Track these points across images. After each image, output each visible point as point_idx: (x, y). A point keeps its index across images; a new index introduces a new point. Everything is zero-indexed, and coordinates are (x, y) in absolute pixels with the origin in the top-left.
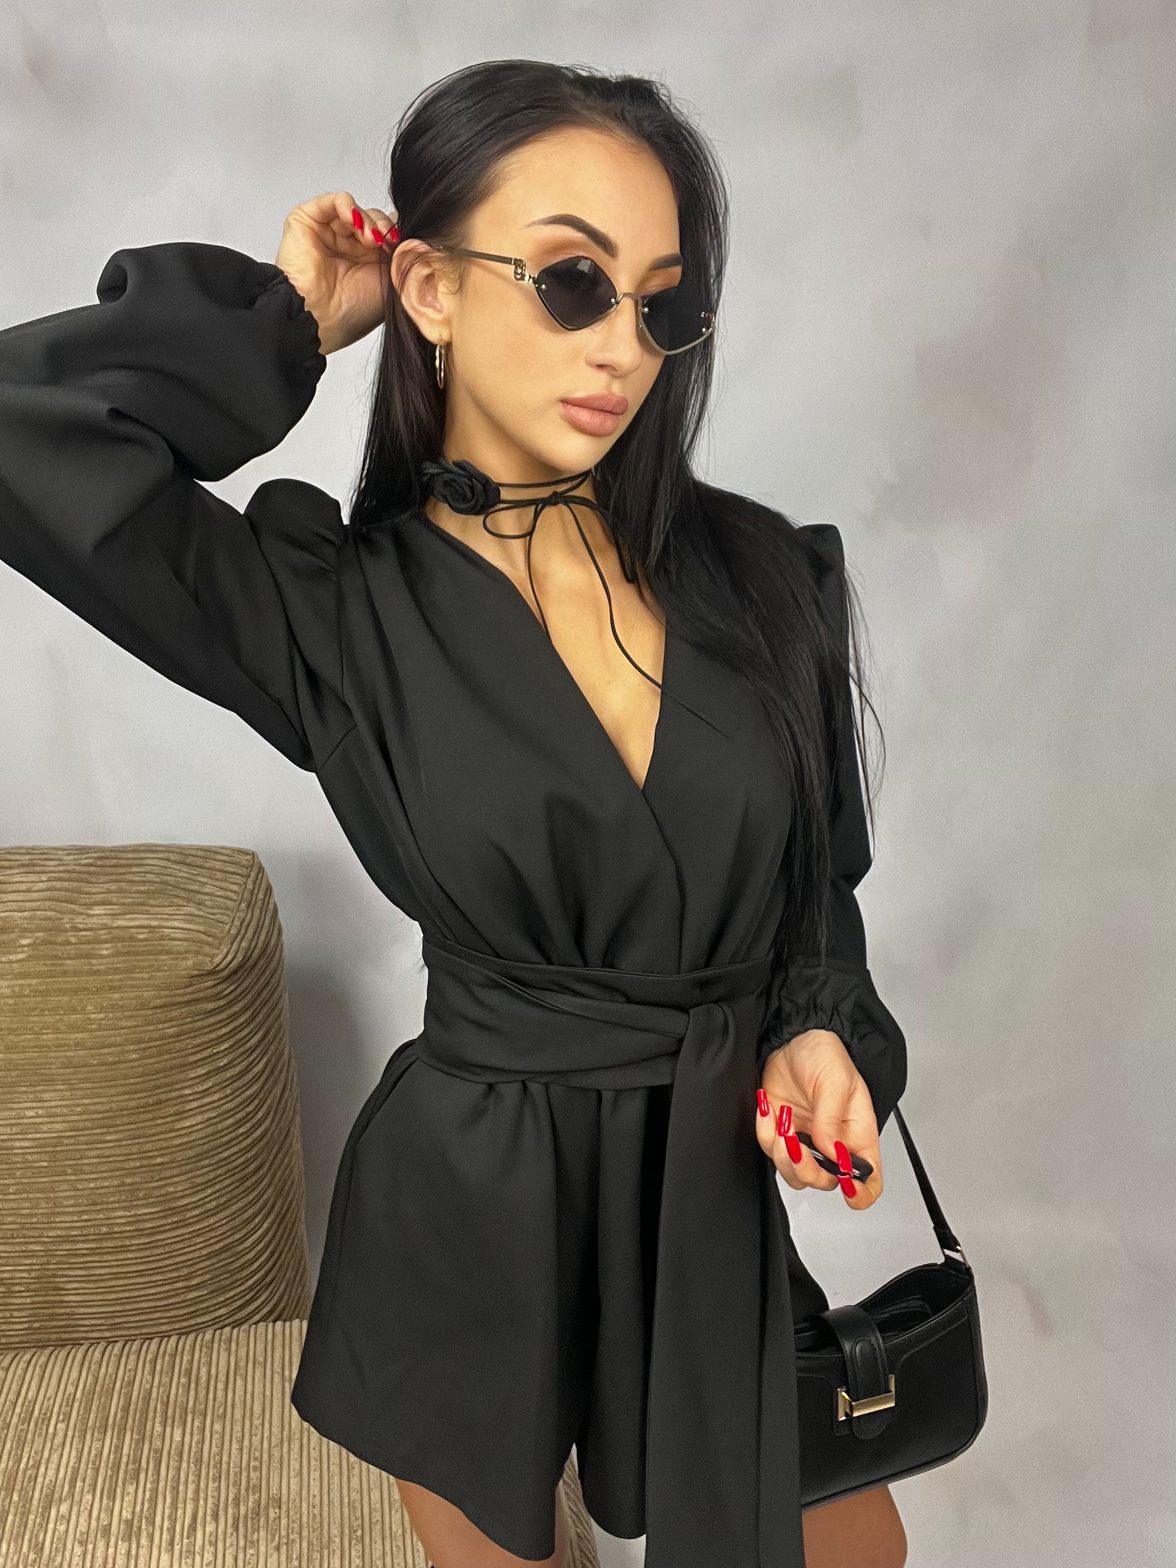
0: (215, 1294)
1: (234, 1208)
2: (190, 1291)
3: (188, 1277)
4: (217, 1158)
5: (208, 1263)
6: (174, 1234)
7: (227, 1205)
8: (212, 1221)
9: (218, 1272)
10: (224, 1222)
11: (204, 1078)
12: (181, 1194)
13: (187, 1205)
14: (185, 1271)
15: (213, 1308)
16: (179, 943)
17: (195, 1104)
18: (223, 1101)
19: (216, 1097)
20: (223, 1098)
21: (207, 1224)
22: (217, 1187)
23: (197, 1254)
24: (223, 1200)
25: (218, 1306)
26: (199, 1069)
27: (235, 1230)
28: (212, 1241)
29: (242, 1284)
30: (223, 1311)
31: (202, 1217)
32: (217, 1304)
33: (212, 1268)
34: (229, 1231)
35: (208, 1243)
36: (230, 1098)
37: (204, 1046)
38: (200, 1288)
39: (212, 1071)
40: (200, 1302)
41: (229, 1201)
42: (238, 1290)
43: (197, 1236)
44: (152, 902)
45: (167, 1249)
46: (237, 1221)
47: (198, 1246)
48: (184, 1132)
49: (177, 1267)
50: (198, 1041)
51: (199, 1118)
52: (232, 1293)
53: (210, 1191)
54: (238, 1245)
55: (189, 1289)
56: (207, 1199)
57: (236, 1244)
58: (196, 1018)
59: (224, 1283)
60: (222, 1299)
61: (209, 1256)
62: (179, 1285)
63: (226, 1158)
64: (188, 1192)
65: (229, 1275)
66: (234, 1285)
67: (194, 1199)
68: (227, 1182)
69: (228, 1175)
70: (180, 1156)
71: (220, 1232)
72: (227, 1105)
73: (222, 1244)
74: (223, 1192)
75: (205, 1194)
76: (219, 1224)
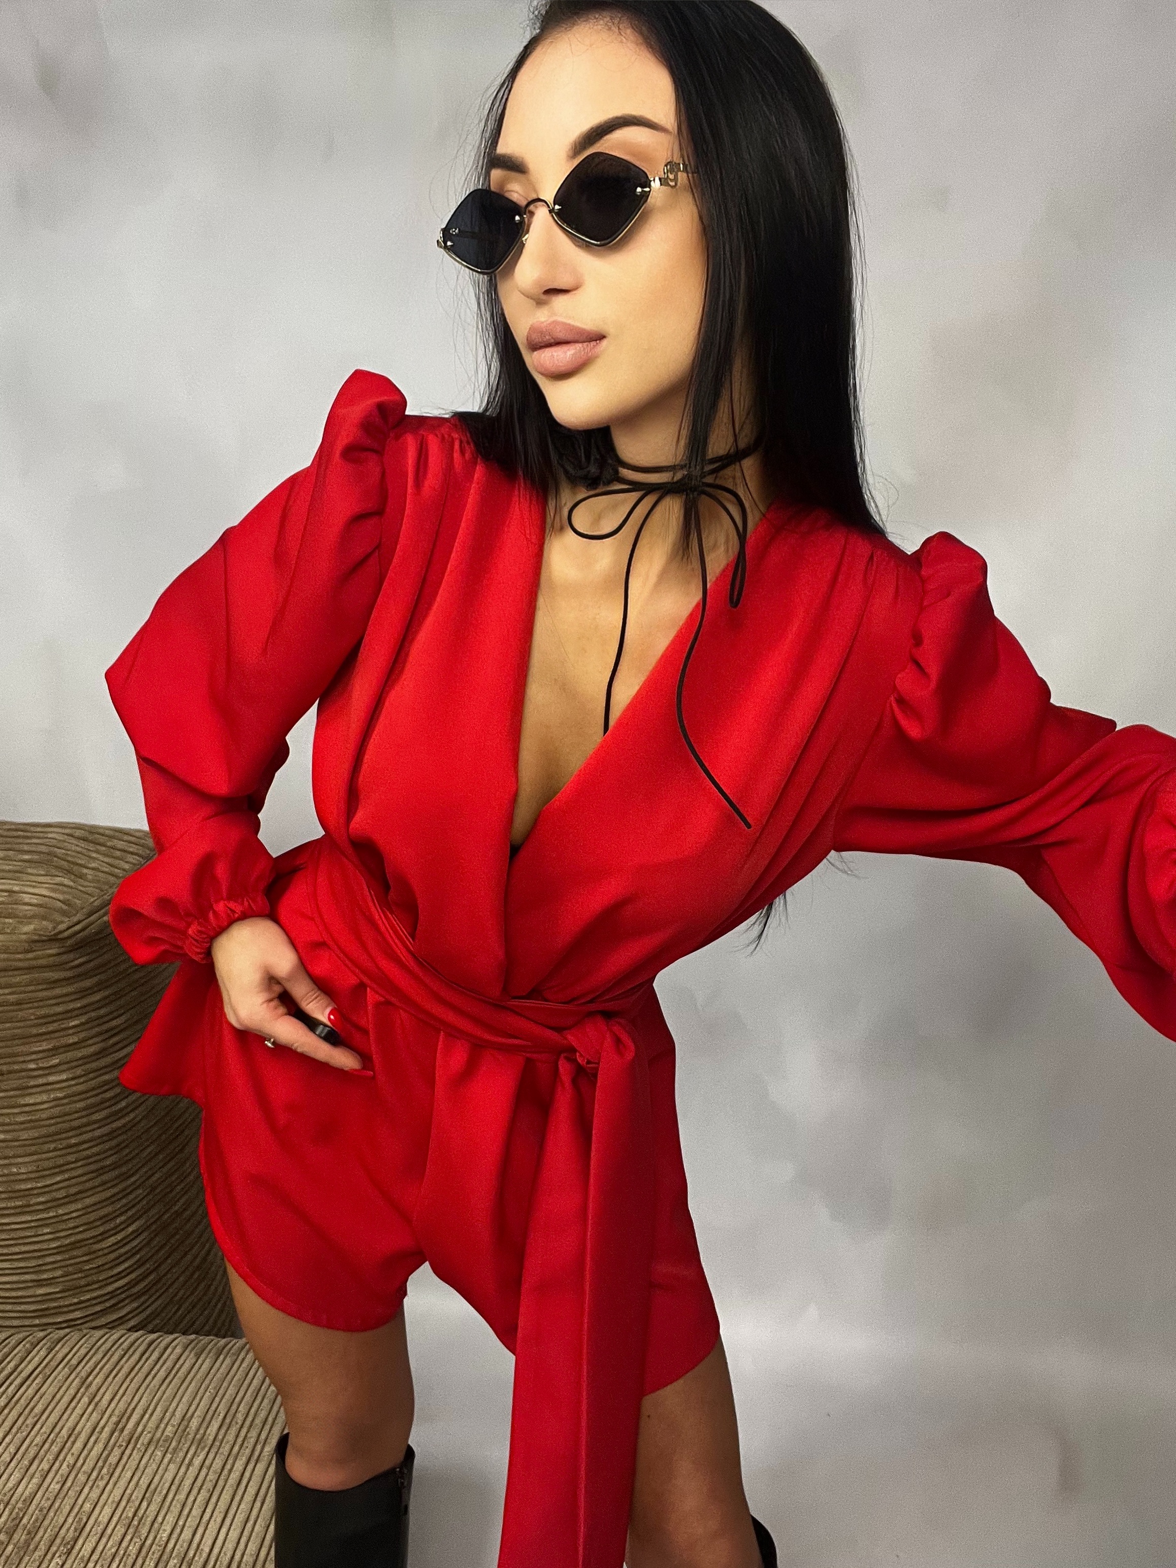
0: (67, 1294)
1: (88, 1201)
2: (41, 1286)
3: (38, 1269)
4: (65, 1143)
5: (59, 1258)
6: (19, 1219)
7: (78, 1197)
8: (60, 1212)
9: (70, 1269)
10: (74, 1215)
11: (51, 1053)
12: (25, 1176)
13: (32, 1189)
14: (33, 1263)
15: (65, 1309)
16: (30, 908)
17: (41, 1081)
18: (73, 1082)
19: (64, 1076)
20: (73, 1079)
21: (55, 1214)
22: (66, 1176)
23: (45, 1246)
24: (73, 1190)
25: (72, 1308)
26: (44, 1043)
27: (90, 1226)
28: (62, 1234)
29: (100, 1288)
30: (78, 1314)
31: (49, 1205)
32: (71, 1305)
33: (63, 1264)
34: (82, 1225)
35: (58, 1235)
36: (81, 1080)
37: (50, 1019)
38: (51, 1284)
39: (59, 1047)
40: (52, 1300)
41: (80, 1192)
42: (95, 1294)
43: (47, 1225)
44: (30, 871)
45: (13, 1235)
46: (92, 1217)
47: (46, 1237)
48: (27, 1109)
49: (25, 1256)
50: (43, 1012)
51: (44, 1097)
52: (88, 1297)
53: (58, 1179)
54: (94, 1243)
55: (40, 1283)
56: (55, 1187)
57: (91, 1241)
58: (40, 987)
59: (76, 1283)
60: (76, 1300)
61: (59, 1250)
62: (27, 1277)
63: (76, 1145)
64: (33, 1175)
65: (83, 1275)
66: (90, 1288)
67: (39, 1185)
68: (80, 1171)
69: (80, 1164)
70: (24, 1135)
71: (72, 1225)
72: (78, 1087)
73: (73, 1239)
74: (74, 1181)
75: (53, 1181)
76: (69, 1216)
